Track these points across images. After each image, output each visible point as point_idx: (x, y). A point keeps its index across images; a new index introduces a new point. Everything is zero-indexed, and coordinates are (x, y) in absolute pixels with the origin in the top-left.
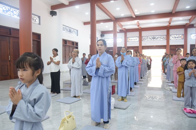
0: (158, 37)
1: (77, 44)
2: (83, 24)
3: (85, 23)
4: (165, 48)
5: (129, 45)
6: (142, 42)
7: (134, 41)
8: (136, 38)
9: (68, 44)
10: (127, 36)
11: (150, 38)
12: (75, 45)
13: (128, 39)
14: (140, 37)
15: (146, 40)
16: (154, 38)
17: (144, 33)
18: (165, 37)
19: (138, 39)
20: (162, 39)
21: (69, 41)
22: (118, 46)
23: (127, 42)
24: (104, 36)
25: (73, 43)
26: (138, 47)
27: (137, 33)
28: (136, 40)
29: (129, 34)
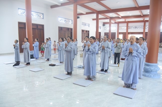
0: (139, 27)
1: (89, 31)
2: (92, 20)
3: (93, 19)
4: (143, 34)
5: (120, 31)
6: (128, 30)
7: (123, 29)
8: (125, 27)
9: (84, 32)
10: (119, 26)
11: (133, 27)
12: (88, 32)
13: (120, 28)
14: (127, 26)
15: (131, 29)
16: (136, 28)
17: (130, 24)
18: (143, 27)
19: (126, 28)
20: (141, 28)
21: (85, 30)
22: (112, 31)
23: (119, 30)
24: (105, 25)
25: (87, 31)
26: (125, 33)
27: (125, 24)
28: (125, 29)
29: (120, 25)
